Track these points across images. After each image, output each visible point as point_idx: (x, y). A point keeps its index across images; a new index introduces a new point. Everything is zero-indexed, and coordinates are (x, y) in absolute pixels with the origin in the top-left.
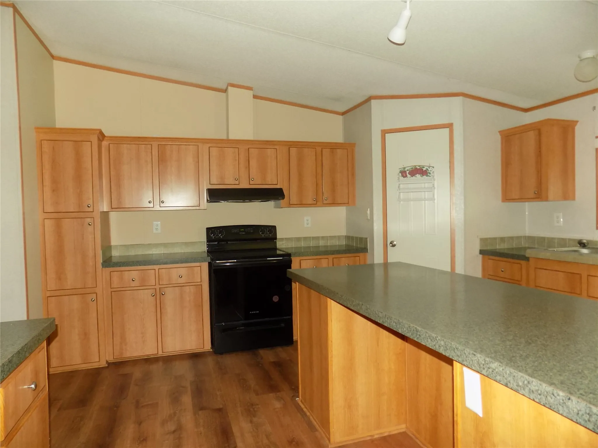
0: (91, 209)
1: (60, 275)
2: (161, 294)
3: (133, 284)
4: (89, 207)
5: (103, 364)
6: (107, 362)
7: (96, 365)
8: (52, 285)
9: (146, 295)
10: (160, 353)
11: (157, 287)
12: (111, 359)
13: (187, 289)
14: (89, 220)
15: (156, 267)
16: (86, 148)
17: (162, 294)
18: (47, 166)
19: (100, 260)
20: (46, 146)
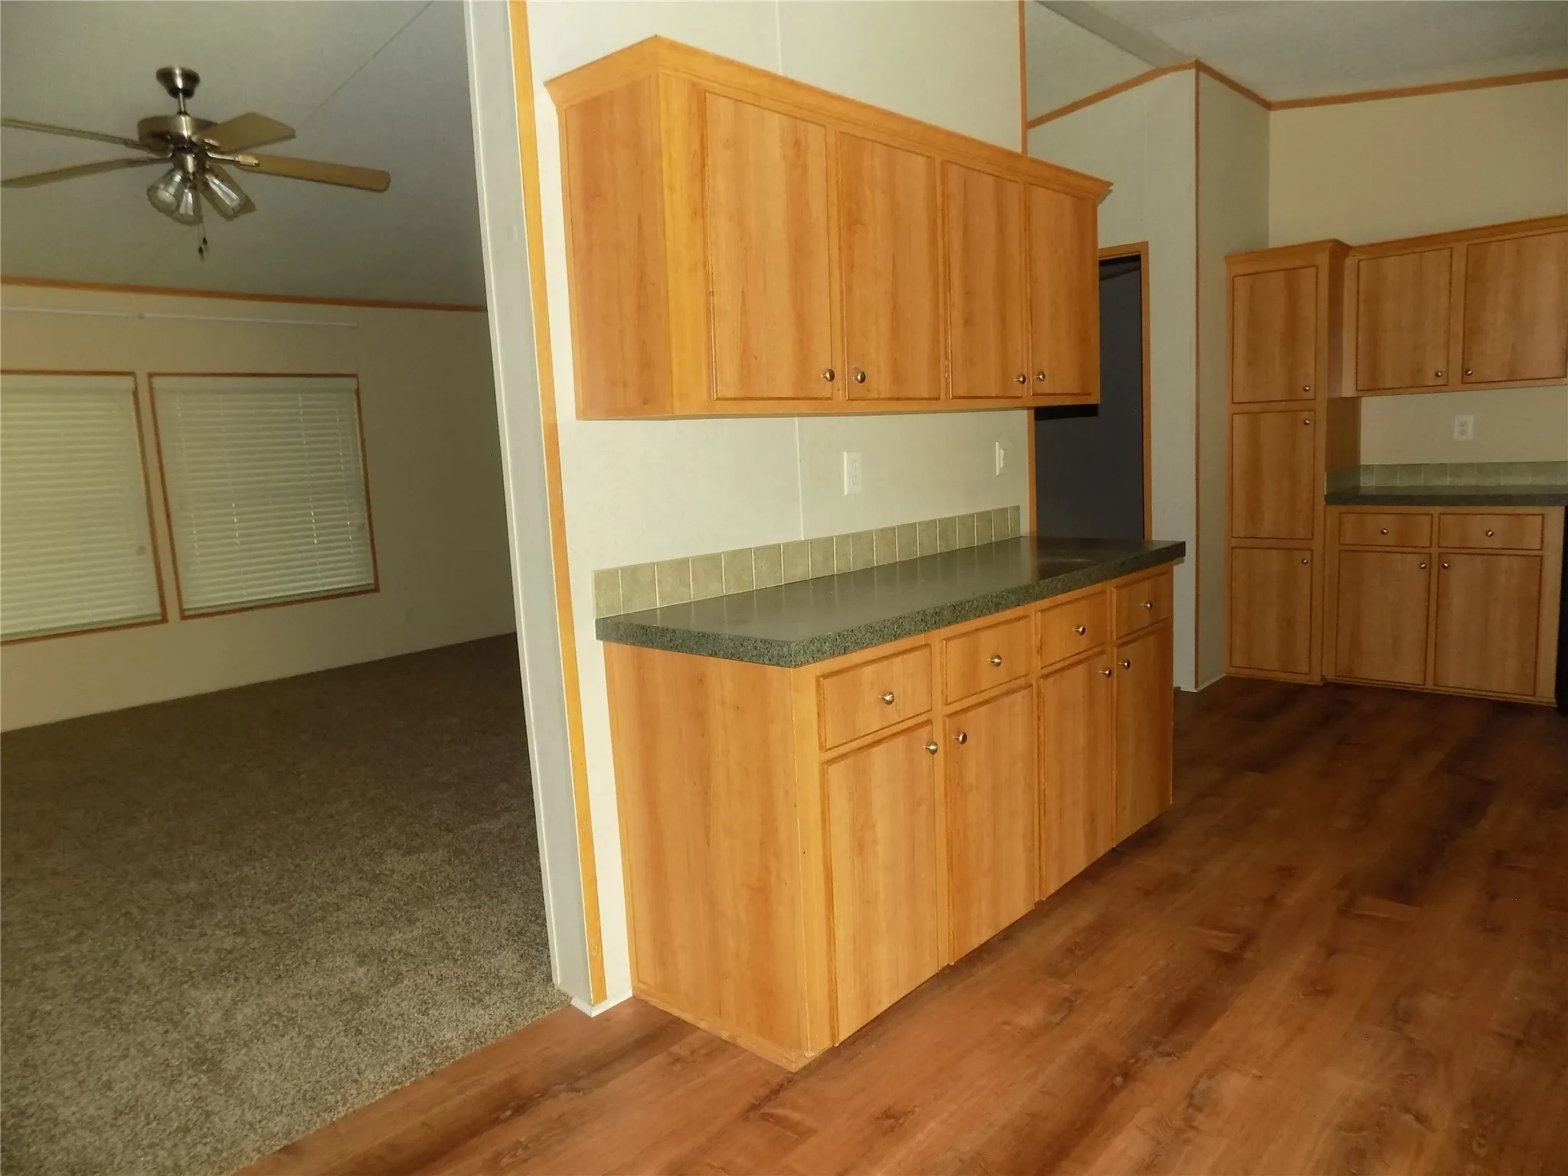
0: (1310, 395)
1: (1254, 514)
2: (1441, 567)
3: (1383, 540)
4: (1306, 390)
5: (1316, 680)
6: (1323, 678)
7: (1301, 679)
8: (1240, 529)
9: (1408, 565)
10: (1430, 686)
11: (1435, 551)
12: (1330, 676)
13: (1504, 561)
14: (1306, 415)
15: (1436, 510)
16: (1307, 279)
17: (1444, 567)
18: (1241, 324)
19: (1323, 489)
20: (1242, 286)
